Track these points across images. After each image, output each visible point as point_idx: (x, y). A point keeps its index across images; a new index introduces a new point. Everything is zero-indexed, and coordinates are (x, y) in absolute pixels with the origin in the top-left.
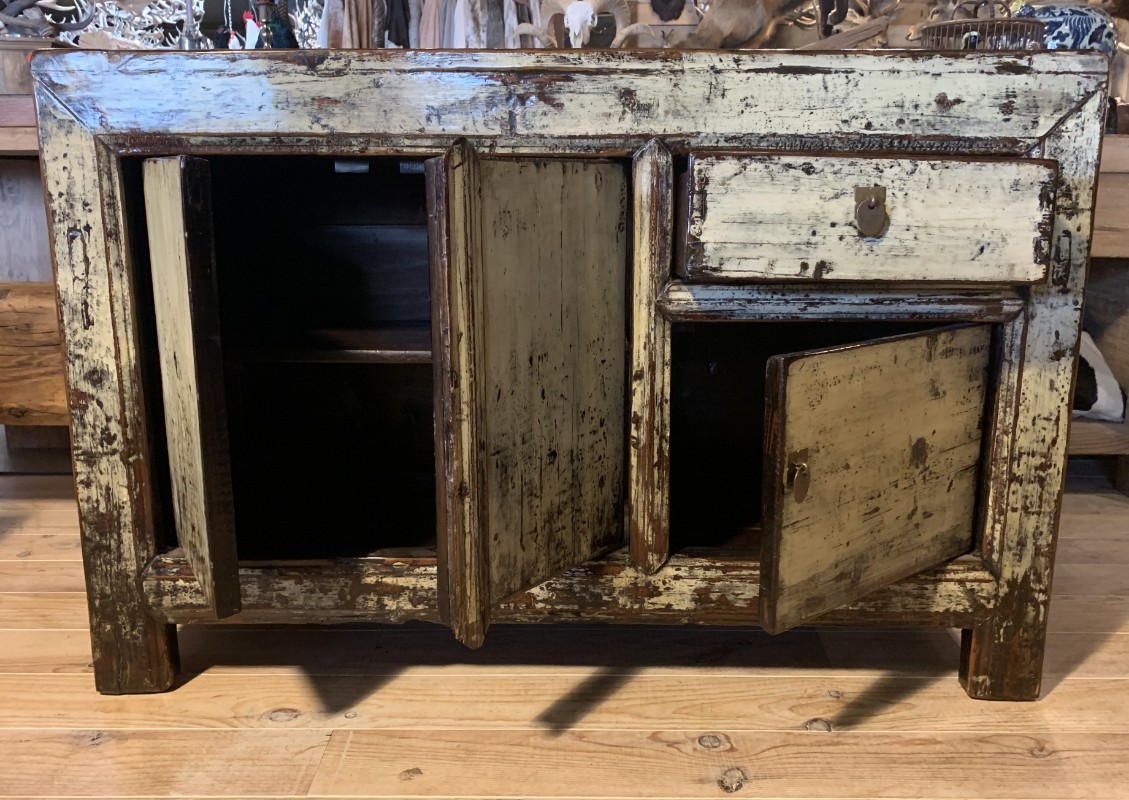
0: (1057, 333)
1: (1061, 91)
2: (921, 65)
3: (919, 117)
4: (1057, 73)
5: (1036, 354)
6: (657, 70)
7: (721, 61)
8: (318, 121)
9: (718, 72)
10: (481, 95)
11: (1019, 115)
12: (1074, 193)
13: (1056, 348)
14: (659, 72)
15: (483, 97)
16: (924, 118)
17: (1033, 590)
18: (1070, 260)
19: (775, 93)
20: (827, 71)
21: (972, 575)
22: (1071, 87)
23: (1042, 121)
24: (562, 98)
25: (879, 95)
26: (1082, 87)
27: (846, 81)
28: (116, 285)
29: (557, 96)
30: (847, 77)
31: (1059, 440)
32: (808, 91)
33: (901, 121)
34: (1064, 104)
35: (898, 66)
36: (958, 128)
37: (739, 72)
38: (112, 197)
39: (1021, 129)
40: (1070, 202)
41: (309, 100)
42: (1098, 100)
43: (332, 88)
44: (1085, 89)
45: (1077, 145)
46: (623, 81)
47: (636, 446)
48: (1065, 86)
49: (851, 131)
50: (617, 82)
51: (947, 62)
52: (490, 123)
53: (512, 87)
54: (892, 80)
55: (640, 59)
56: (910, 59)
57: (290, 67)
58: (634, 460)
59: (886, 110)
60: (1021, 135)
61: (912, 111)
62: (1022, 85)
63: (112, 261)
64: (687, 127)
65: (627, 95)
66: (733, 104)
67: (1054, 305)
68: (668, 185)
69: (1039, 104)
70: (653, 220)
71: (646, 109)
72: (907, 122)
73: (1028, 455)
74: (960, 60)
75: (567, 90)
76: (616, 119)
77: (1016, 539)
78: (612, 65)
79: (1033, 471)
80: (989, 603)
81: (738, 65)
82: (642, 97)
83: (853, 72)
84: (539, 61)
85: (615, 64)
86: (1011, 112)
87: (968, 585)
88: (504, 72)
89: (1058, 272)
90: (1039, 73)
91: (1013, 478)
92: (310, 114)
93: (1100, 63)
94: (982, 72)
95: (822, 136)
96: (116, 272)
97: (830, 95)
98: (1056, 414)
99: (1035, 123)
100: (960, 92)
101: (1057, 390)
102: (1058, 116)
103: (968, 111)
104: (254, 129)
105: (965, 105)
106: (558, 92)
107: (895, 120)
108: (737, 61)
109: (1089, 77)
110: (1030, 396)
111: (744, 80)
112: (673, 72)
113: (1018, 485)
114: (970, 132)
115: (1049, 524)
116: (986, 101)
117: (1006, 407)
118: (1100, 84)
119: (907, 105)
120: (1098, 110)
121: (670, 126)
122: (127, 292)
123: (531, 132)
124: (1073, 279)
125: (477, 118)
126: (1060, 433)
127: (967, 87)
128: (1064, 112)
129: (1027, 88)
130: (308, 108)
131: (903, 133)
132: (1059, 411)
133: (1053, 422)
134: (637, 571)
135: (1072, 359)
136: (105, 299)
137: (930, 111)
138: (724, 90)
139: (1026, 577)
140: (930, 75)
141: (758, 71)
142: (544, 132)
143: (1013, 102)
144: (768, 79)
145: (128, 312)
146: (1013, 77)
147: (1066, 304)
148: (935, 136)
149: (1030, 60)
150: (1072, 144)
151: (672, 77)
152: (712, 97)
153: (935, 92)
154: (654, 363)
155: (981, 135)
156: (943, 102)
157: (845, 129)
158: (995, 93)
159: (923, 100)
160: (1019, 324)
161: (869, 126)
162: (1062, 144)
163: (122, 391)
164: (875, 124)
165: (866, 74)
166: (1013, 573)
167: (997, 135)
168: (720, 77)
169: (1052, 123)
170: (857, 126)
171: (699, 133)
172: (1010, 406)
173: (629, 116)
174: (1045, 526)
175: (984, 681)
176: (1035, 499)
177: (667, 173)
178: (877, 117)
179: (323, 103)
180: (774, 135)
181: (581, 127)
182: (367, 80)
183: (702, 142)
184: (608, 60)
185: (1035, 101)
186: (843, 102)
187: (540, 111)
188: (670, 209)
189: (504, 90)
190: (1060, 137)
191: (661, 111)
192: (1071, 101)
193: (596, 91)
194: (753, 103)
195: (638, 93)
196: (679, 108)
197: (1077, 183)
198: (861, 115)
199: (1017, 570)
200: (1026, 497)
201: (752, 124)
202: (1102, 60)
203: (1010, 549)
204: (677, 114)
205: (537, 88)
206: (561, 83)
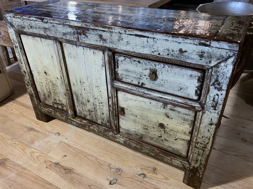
0: (211, 119)
1: (220, 54)
2: (175, 39)
3: (174, 54)
4: (219, 48)
5: (205, 122)
6: (107, 31)
7: (121, 31)
8: (45, 32)
9: (121, 33)
10: (72, 31)
11: (205, 59)
12: (221, 85)
13: (211, 123)
14: (107, 32)
15: (72, 32)
16: (175, 55)
17: (199, 171)
18: (217, 102)
19: (135, 41)
20: (148, 37)
21: (184, 162)
22: (224, 53)
23: (212, 62)
24: (88, 35)
25: (162, 46)
26: (228, 54)
27: (153, 41)
28: (24, 57)
29: (86, 34)
30: (153, 40)
31: (209, 143)
32: (143, 42)
33: (168, 54)
34: (221, 58)
35: (168, 39)
36: (185, 59)
37: (126, 34)
38: (19, 41)
39: (205, 63)
40: (219, 87)
41: (43, 28)
42: (233, 59)
43: (46, 26)
44: (229, 55)
45: (224, 71)
46: (100, 32)
47: (111, 111)
48: (222, 53)
49: (154, 55)
50: (98, 32)
51: (183, 39)
52: (74, 38)
53: (77, 30)
54: (166, 43)
55: (103, 27)
56: (172, 37)
57: (39, 20)
58: (111, 113)
59: (164, 51)
60: (205, 64)
61: (171, 52)
62: (207, 50)
63: (22, 53)
64: (114, 47)
65: (101, 36)
66: (124, 42)
67: (211, 112)
68: (112, 59)
69: (212, 57)
70: (109, 66)
71: (105, 40)
72: (170, 55)
73: (200, 143)
74: (187, 39)
75: (88, 33)
76: (99, 42)
77: (195, 159)
78: (97, 28)
79: (201, 147)
80: (188, 168)
81: (125, 32)
82: (104, 37)
83: (155, 38)
84: (82, 25)
85: (98, 28)
86: (203, 58)
87: (183, 163)
88: (76, 27)
89: (213, 104)
90: (213, 47)
91: (196, 147)
92: (44, 31)
93: (236, 47)
94: (194, 44)
95: (147, 55)
96: (23, 55)
97: (149, 44)
98: (209, 137)
99: (210, 62)
100: (186, 49)
101: (210, 132)
102: (218, 61)
103: (189, 55)
104: (36, 33)
105: (188, 53)
106: (87, 33)
107: (166, 54)
108: (125, 31)
109: (231, 51)
110: (202, 131)
111: (127, 36)
112: (110, 32)
113: (197, 149)
114: (189, 61)
115: (205, 160)
116: (194, 53)
117: (196, 131)
118: (235, 54)
119: (170, 50)
120: (233, 62)
121: (110, 46)
122: (26, 59)
123: (82, 41)
124: (218, 107)
125: (72, 37)
126: (210, 142)
127: (189, 48)
128: (220, 61)
129: (208, 51)
130: (43, 29)
131: (169, 58)
132: (210, 137)
133: (208, 139)
134: (113, 133)
135: (215, 126)
136: (23, 59)
137: (177, 53)
138: (122, 39)
139: (197, 167)
140: (177, 42)
141: (130, 35)
142: (85, 42)
143: (204, 55)
144: (133, 37)
145: (27, 62)
146: (204, 47)
147: (215, 113)
148: (178, 60)
149: (210, 42)
150: (222, 71)
151: (110, 33)
152: (120, 40)
153: (179, 48)
154: (112, 96)
155: (192, 62)
156: (181, 51)
157: (153, 54)
158: (198, 51)
159: (175, 50)
160: (201, 113)
161: (159, 54)
162: (219, 70)
163: (29, 76)
164: (161, 54)
165: (159, 40)
166: (194, 165)
167: (197, 63)
168: (121, 35)
169: (216, 63)
170: (156, 54)
171: (117, 48)
172: (197, 131)
173: (101, 41)
174: (204, 160)
175: (186, 182)
176: (201, 153)
177: (111, 56)
178: (162, 52)
179: (45, 29)
180: (135, 52)
181: (92, 42)
182: (52, 24)
183: (118, 50)
184: (96, 27)
185: (211, 55)
186: (152, 46)
187: (83, 37)
188: (113, 64)
189: (76, 31)
190: (218, 68)
191: (108, 41)
192: (223, 57)
193: (94, 34)
194: (129, 43)
195: (103, 36)
196: (112, 41)
197: (222, 82)
198: (157, 51)
199: (195, 165)
200: (199, 152)
201: (129, 48)
202: (237, 46)
203: (194, 161)
204: (112, 43)
205: (82, 31)
206: (87, 31)
